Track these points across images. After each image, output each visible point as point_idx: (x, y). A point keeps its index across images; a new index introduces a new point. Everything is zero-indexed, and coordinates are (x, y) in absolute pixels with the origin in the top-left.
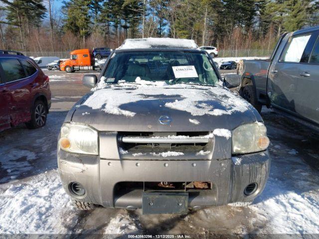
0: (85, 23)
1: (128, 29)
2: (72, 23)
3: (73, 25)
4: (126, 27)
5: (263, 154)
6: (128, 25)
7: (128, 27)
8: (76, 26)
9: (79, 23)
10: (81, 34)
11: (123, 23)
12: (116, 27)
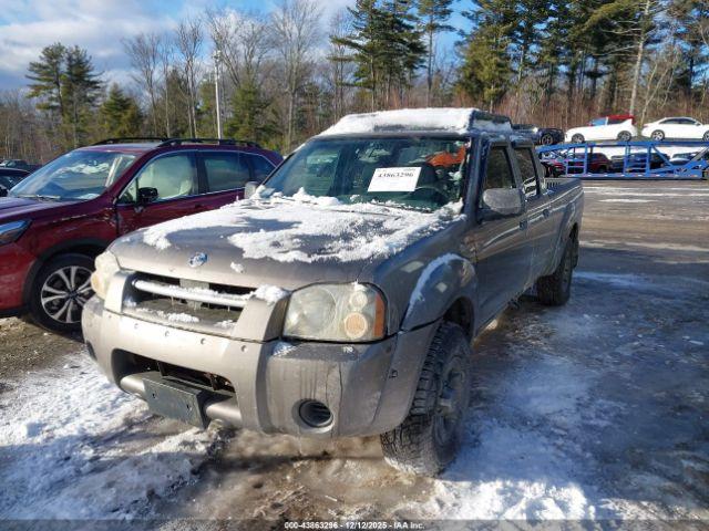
0: (497, 73)
1: (598, 79)
2: (472, 75)
3: (473, 79)
4: (594, 75)
5: (349, 349)
6: (602, 68)
7: (600, 75)
8: (478, 81)
9: (484, 75)
10: (486, 97)
11: (590, 64)
12: (571, 76)
